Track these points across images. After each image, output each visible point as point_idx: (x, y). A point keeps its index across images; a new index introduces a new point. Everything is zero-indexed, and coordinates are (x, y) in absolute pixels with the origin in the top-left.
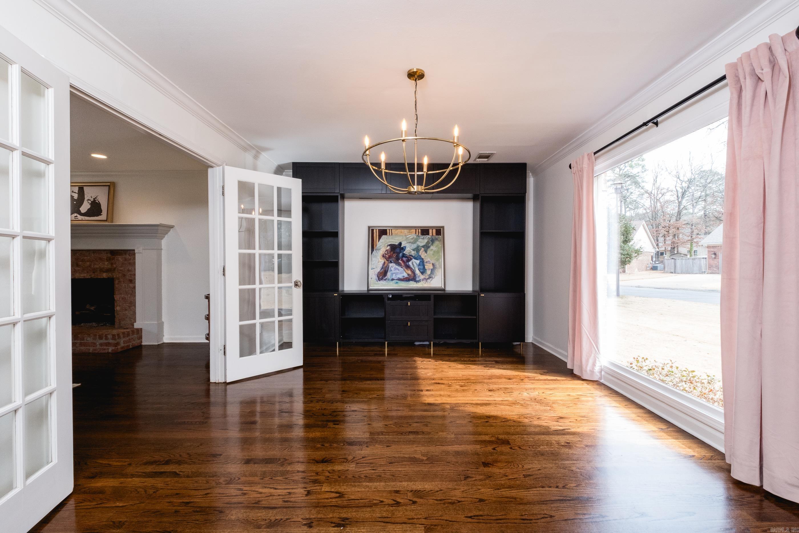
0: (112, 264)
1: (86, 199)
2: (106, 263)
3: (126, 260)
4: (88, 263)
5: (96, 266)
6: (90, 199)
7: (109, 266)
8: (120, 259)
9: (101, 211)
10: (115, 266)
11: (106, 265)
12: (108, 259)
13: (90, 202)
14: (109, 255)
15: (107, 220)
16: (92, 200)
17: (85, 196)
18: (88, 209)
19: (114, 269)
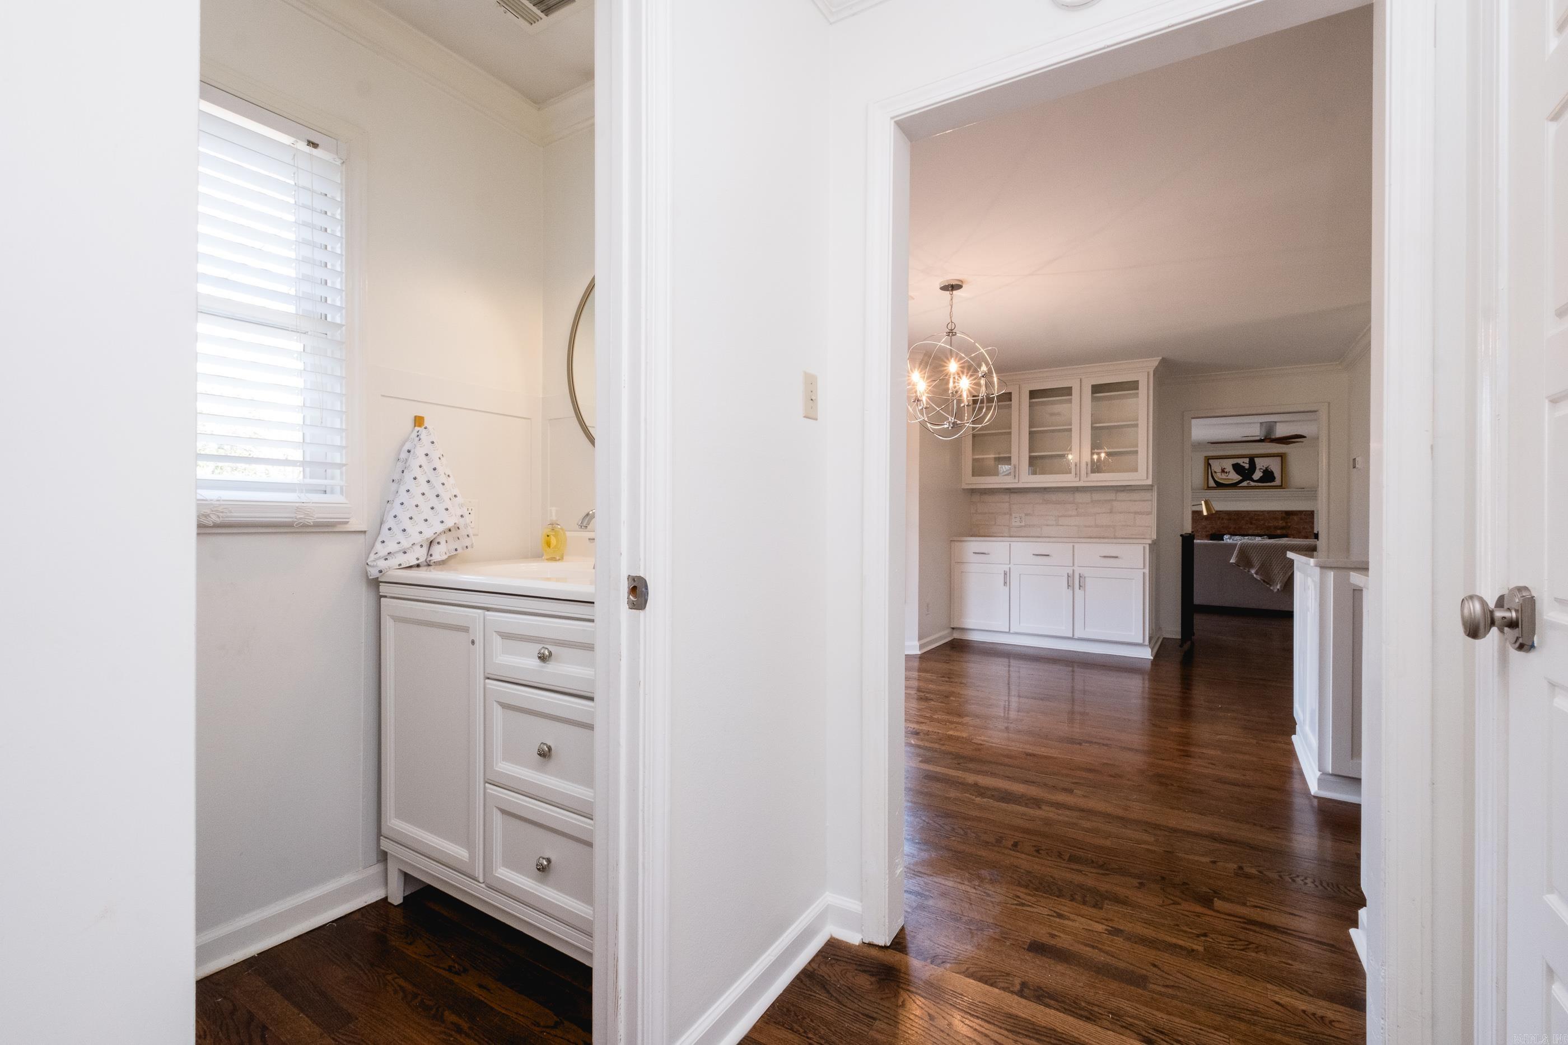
0: (1286, 523)
1: (1258, 468)
2: (1281, 522)
3: (1301, 519)
4: (1262, 522)
5: (1270, 525)
6: (1263, 468)
7: (1284, 524)
8: (1295, 518)
9: (1275, 478)
10: (1289, 524)
11: (1281, 523)
12: (1283, 519)
13: (1262, 470)
14: (1284, 515)
15: (1281, 486)
16: (1264, 469)
17: (1257, 466)
18: (1261, 477)
19: (1289, 527)
